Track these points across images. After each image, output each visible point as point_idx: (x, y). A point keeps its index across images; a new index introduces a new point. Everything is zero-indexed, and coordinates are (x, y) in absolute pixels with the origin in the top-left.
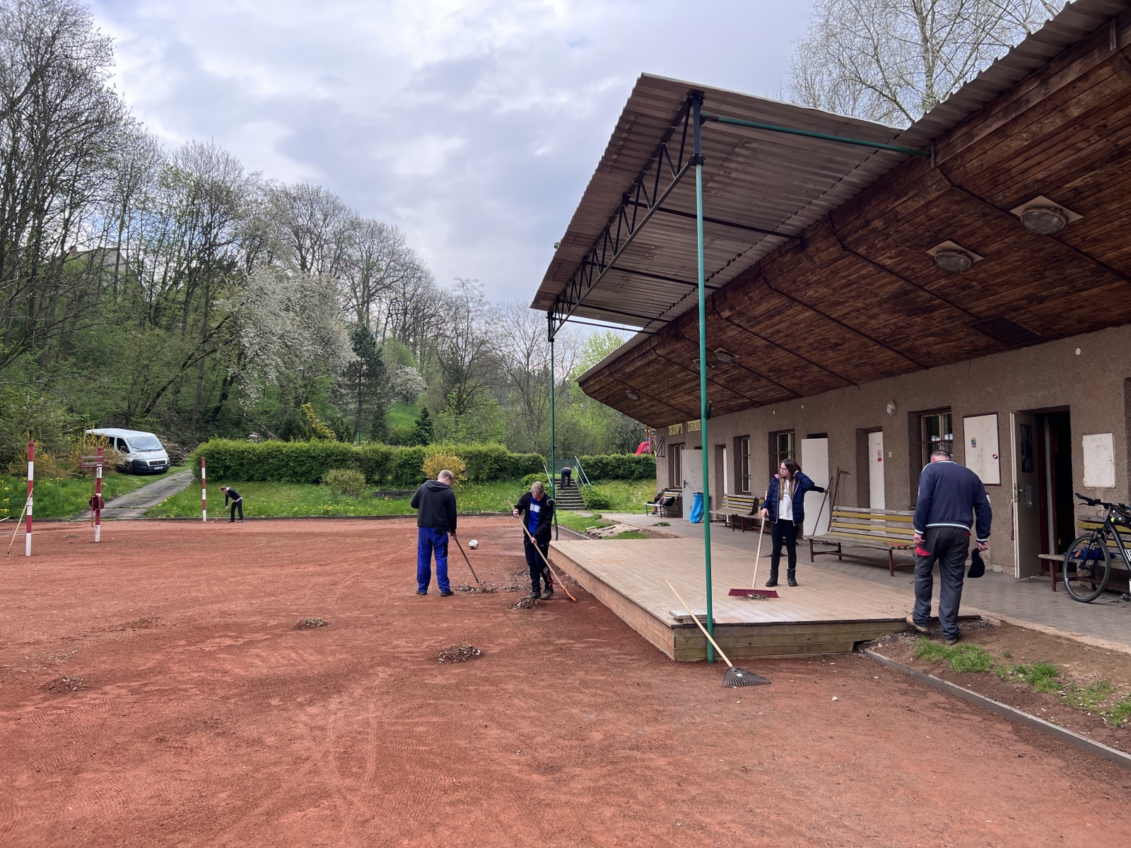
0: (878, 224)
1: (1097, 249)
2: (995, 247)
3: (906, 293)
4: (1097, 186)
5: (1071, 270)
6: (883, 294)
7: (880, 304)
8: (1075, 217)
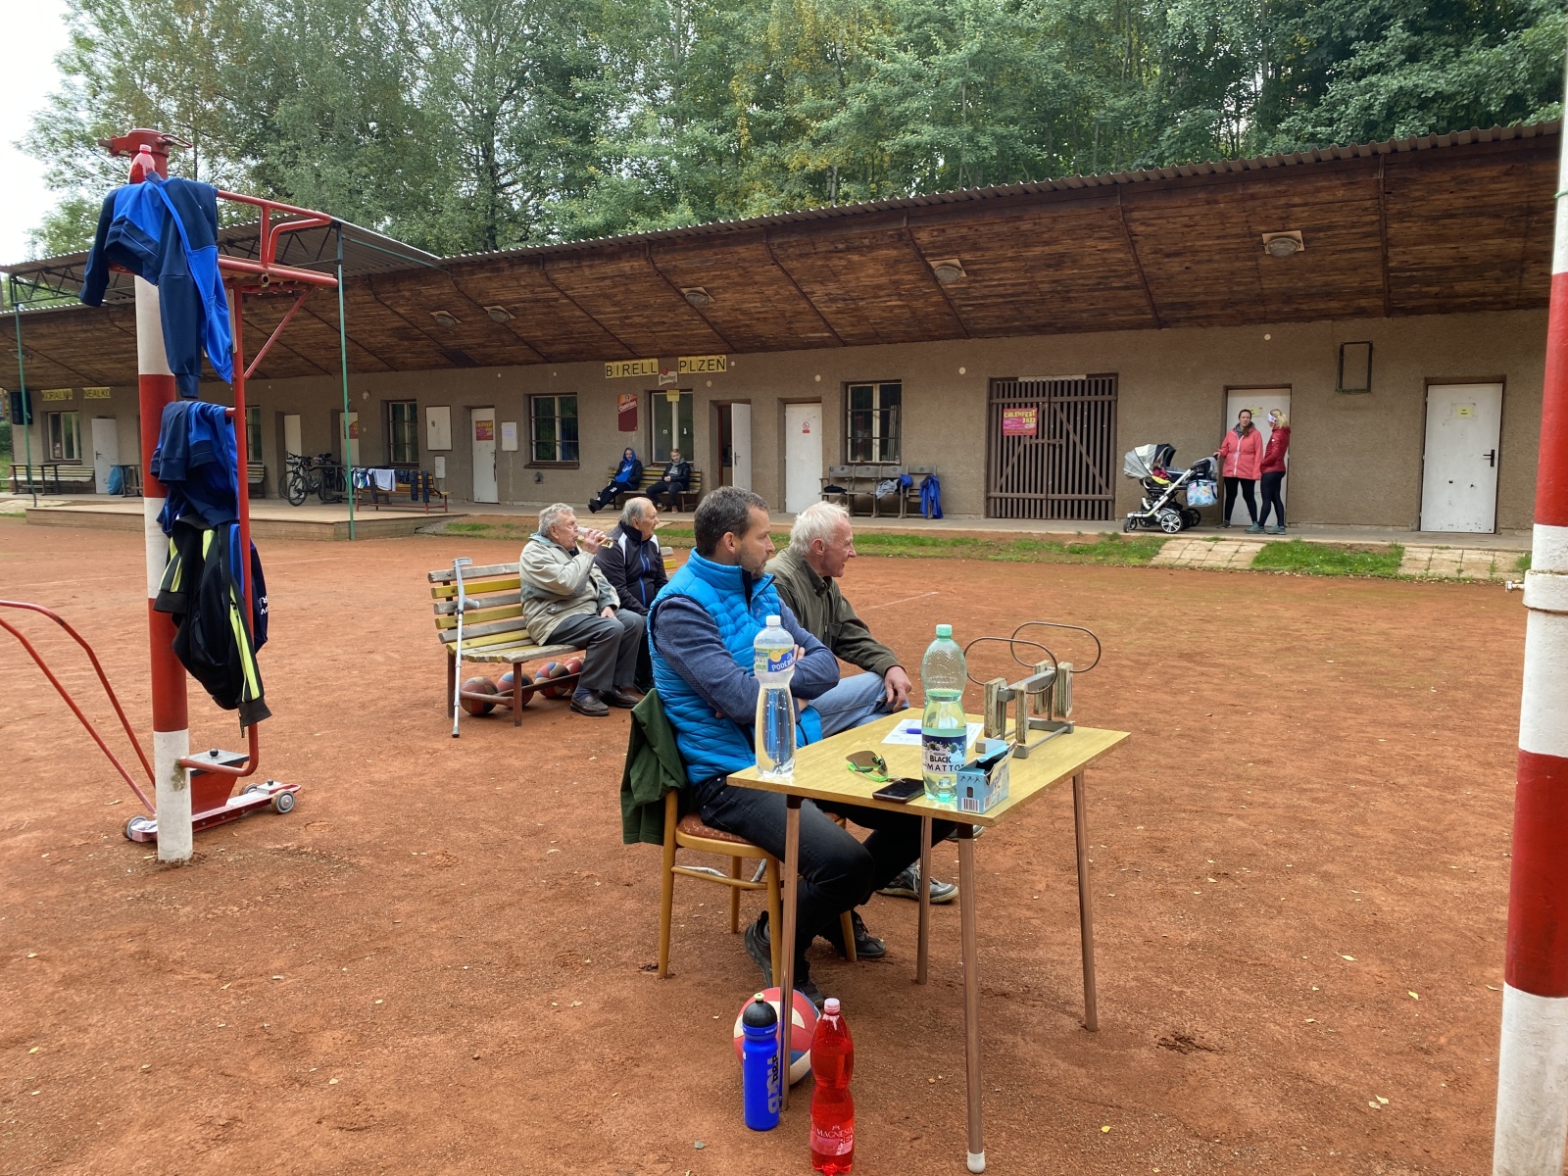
0: (407, 294)
1: (519, 331)
2: (470, 319)
3: (406, 328)
4: (525, 309)
5: (504, 337)
6: (389, 326)
7: (383, 330)
8: (512, 317)
